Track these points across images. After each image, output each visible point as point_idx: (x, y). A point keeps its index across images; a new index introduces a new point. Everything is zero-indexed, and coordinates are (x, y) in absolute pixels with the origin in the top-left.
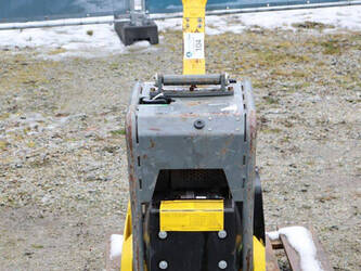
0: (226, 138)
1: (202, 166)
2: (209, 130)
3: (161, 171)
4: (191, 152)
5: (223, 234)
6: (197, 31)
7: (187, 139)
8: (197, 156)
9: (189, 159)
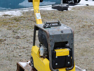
0: (68, 34)
1: (64, 41)
2: (64, 33)
3: (55, 43)
4: (61, 38)
5: (69, 56)
6: (38, 13)
7: (60, 35)
8: (62, 39)
9: (61, 40)
